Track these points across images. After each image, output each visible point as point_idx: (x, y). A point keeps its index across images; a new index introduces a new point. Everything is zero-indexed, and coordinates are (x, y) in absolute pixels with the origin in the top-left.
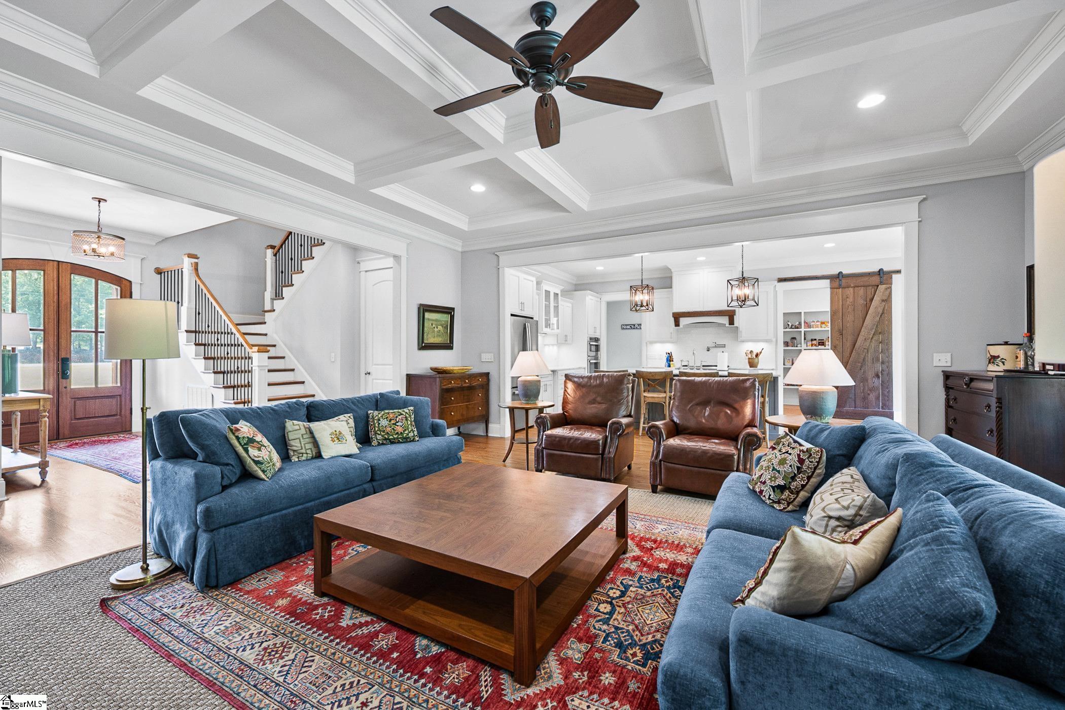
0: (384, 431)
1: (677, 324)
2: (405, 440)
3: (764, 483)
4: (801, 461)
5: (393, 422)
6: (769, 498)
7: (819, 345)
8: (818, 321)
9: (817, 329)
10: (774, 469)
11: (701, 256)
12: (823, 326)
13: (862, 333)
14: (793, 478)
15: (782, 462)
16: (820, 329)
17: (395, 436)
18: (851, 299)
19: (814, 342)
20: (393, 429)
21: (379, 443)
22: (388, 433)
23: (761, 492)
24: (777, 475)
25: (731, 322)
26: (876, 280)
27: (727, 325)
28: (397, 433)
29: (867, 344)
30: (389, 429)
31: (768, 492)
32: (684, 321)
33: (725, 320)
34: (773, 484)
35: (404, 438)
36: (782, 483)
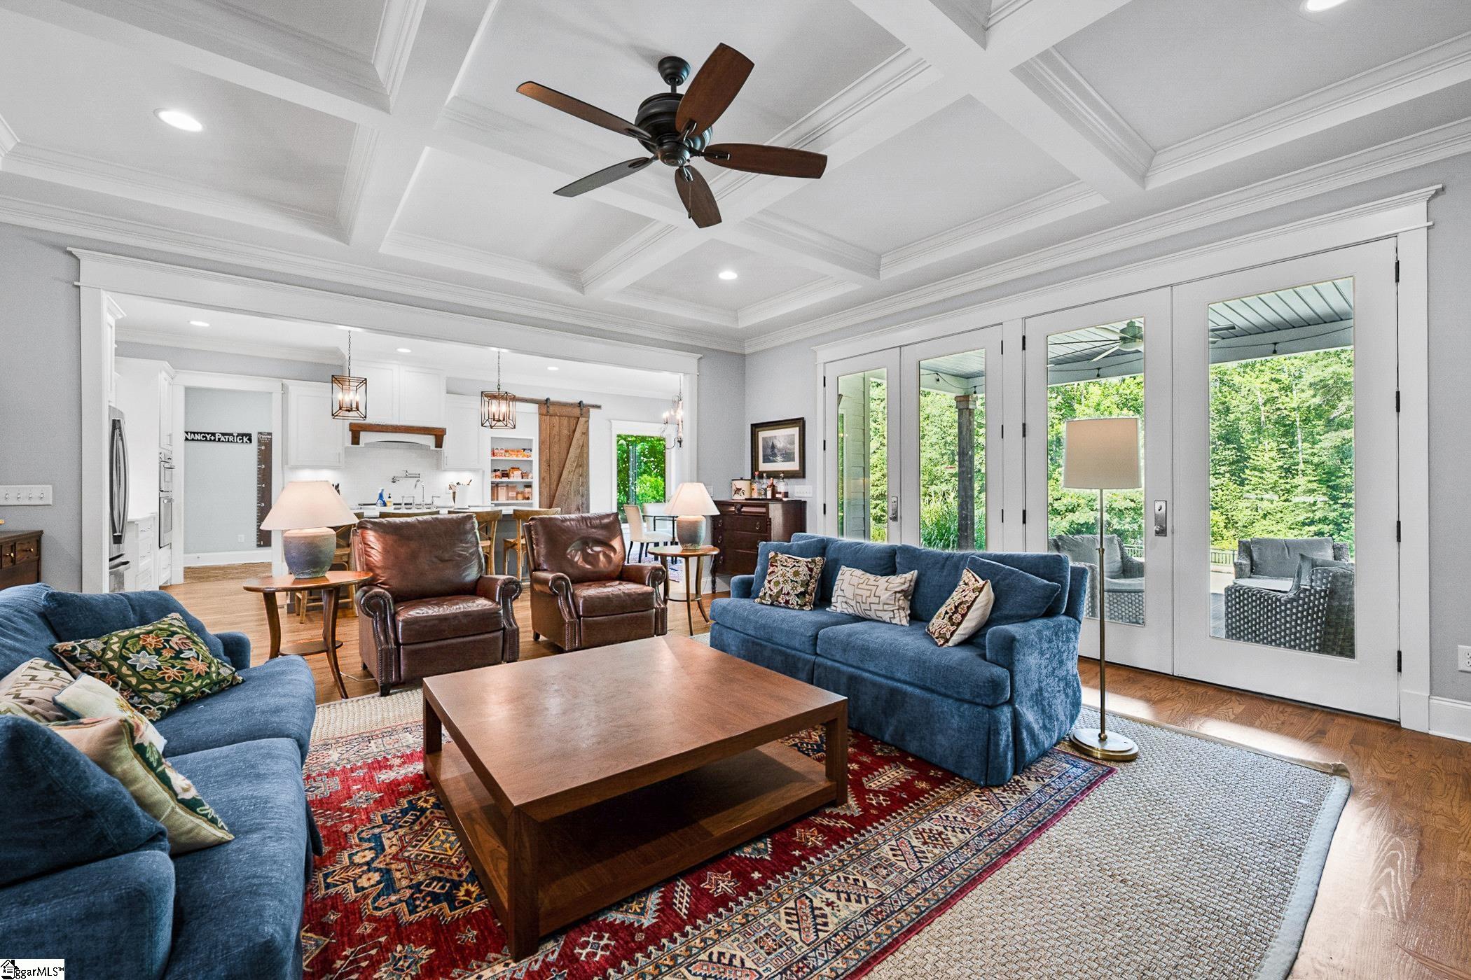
0: (162, 680)
1: (355, 441)
2: (216, 688)
3: (788, 593)
4: (811, 570)
5: (167, 654)
6: (797, 604)
7: (503, 476)
8: (502, 449)
9: (501, 458)
10: (792, 581)
11: (404, 348)
12: (507, 454)
13: (567, 466)
14: (808, 585)
15: (796, 574)
16: (504, 458)
17: (196, 684)
18: (557, 429)
19: (498, 473)
20: (182, 668)
21: (162, 709)
22: (174, 681)
23: (787, 602)
24: (796, 584)
25: (439, 444)
26: (577, 411)
27: (433, 447)
28: (199, 676)
29: (570, 476)
30: (173, 673)
31: (793, 600)
32: (365, 437)
33: (429, 441)
34: (796, 592)
35: (215, 684)
36: (803, 590)
